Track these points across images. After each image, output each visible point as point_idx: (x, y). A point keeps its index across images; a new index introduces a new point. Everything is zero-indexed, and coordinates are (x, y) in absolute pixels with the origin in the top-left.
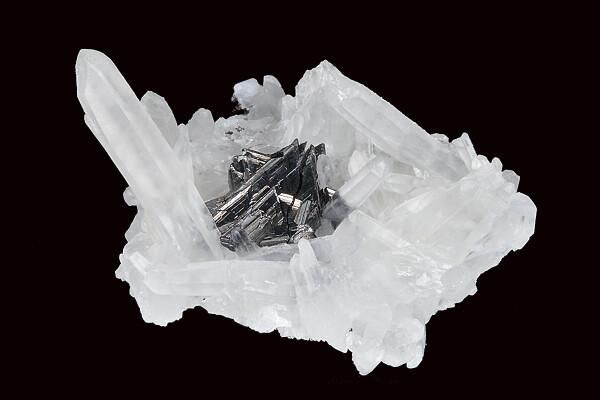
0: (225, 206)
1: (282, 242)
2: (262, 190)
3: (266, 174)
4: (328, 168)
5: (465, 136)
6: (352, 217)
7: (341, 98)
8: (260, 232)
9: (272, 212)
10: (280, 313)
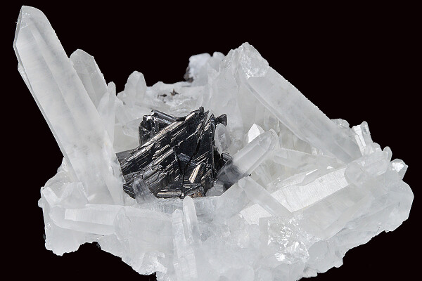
0: (132, 158)
1: (175, 197)
2: (164, 148)
3: (169, 135)
4: (224, 136)
5: (365, 125)
6: (241, 182)
7: (249, 77)
8: (158, 185)
9: (170, 168)
10: (159, 258)
